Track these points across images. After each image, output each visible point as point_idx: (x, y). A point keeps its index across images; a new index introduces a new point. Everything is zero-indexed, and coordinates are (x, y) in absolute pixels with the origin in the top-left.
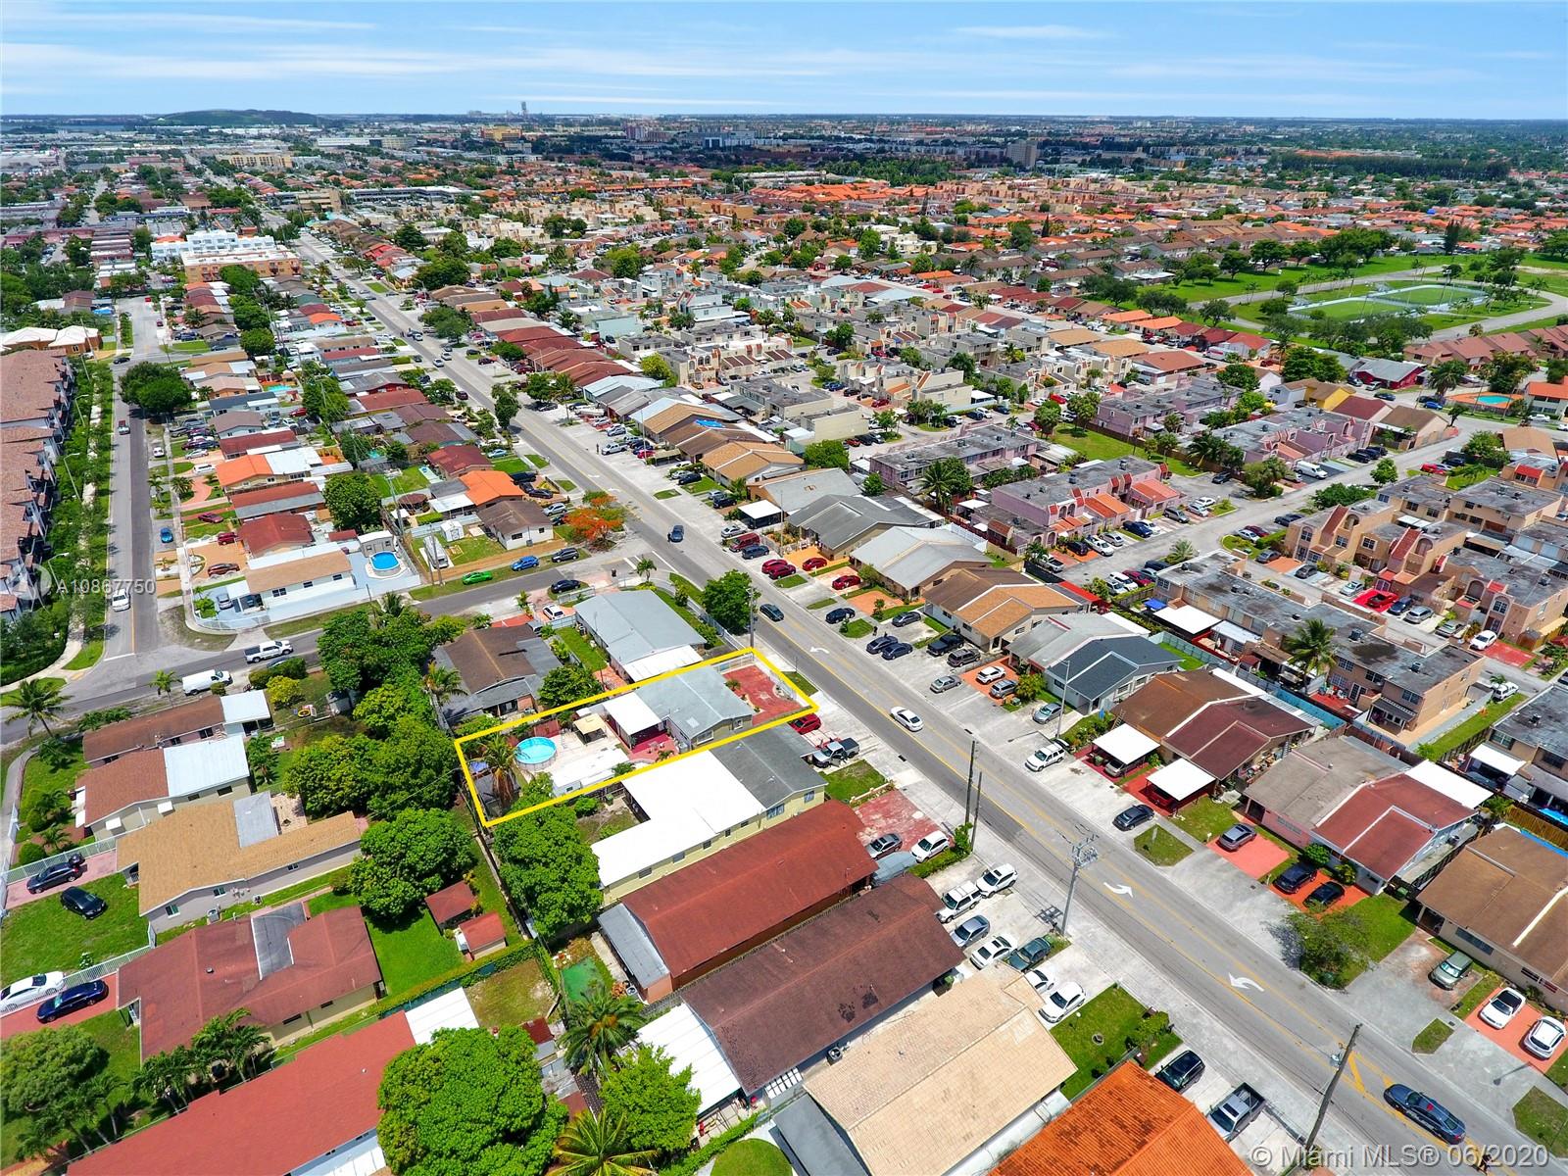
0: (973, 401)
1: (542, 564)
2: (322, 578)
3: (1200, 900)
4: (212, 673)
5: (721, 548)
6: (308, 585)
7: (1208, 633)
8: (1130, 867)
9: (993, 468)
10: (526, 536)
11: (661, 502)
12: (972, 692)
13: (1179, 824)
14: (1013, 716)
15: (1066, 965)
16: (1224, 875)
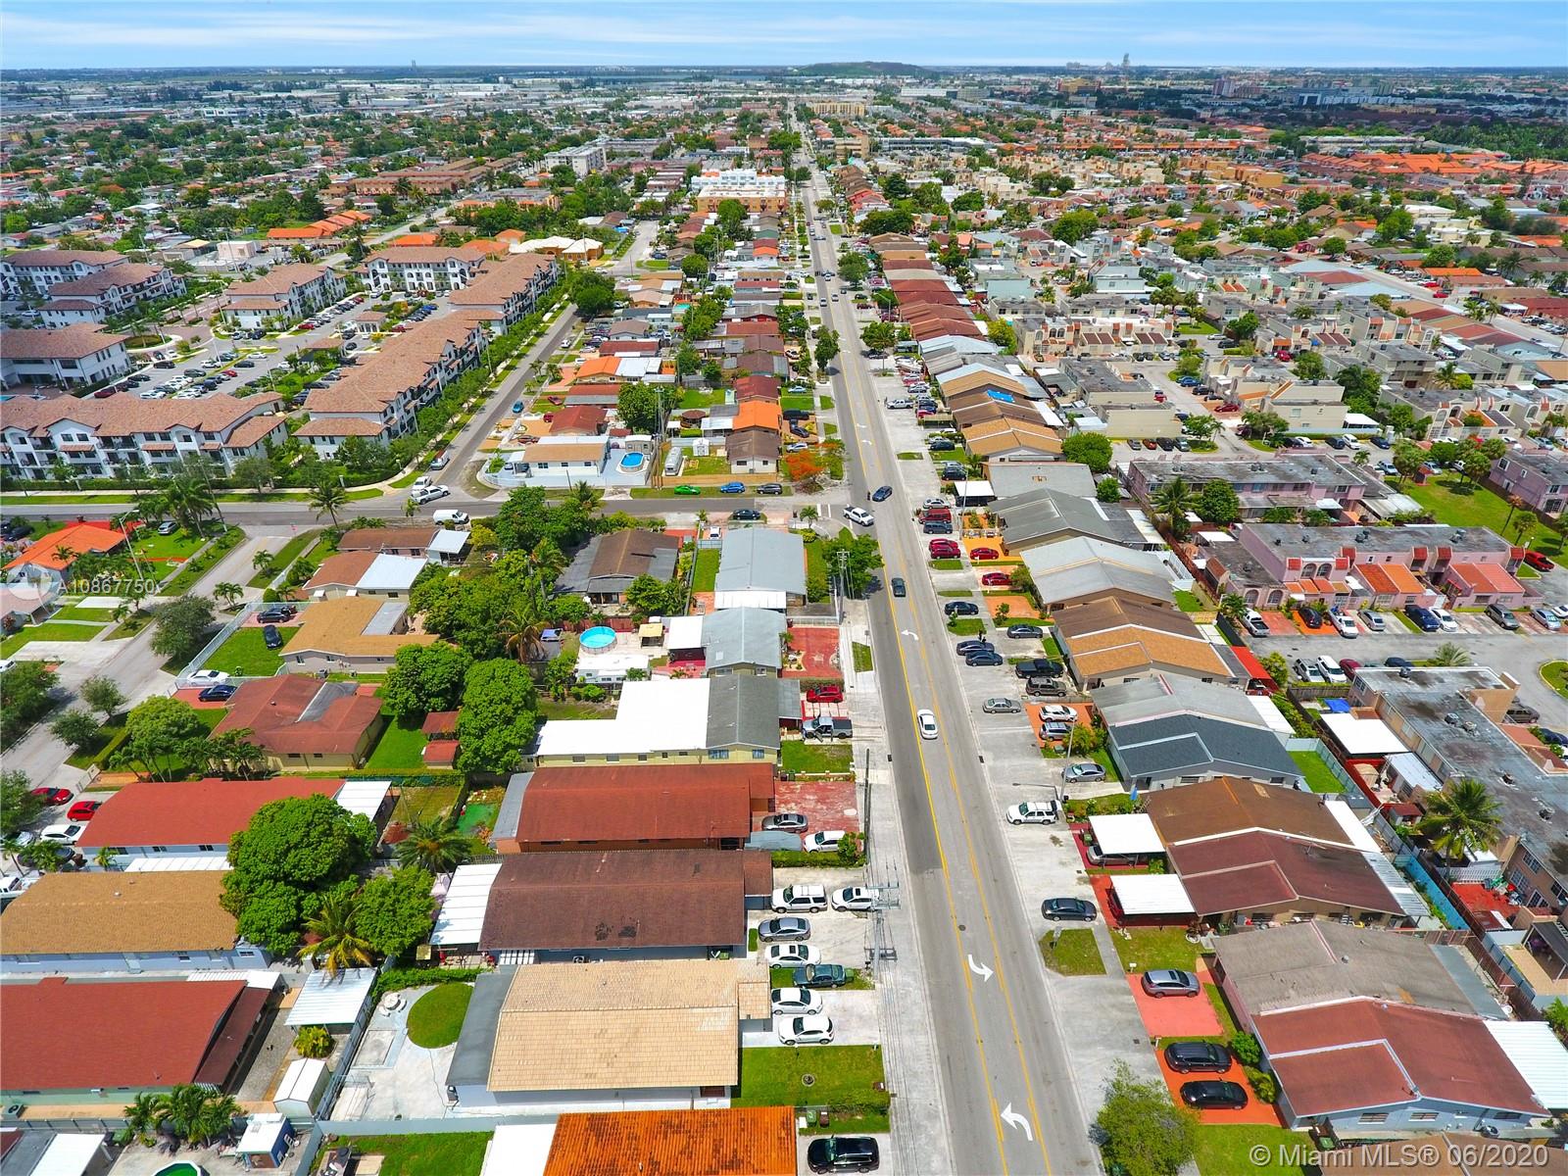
0: (1345, 425)
1: (748, 492)
2: (576, 462)
3: (1058, 1023)
4: (455, 512)
5: (912, 516)
6: (565, 465)
7: (1378, 760)
8: (1015, 955)
9: (1286, 504)
10: (750, 464)
11: (898, 462)
12: (1023, 724)
13: (1118, 942)
14: (1043, 762)
15: (849, 1004)
16: (1115, 1013)
